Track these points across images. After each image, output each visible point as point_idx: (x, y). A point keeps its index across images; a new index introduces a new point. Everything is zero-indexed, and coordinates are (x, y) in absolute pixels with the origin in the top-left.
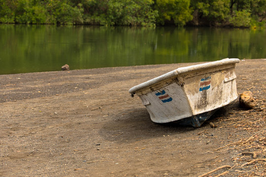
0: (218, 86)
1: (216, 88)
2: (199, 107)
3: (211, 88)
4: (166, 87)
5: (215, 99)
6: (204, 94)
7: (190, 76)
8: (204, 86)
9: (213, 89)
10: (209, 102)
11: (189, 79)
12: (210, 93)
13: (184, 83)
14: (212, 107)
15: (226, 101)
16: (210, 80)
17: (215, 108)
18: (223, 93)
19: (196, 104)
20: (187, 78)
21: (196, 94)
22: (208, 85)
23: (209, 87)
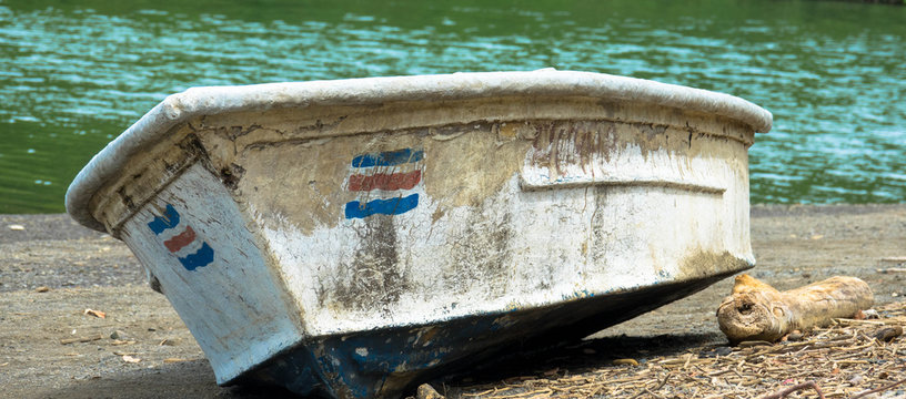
0: (477, 204)
1: (462, 212)
2: (346, 298)
3: (425, 208)
4: (172, 189)
5: (456, 267)
6: (380, 237)
7: (271, 136)
8: (375, 195)
9: (437, 216)
10: (414, 278)
11: (271, 152)
12: (421, 233)
13: (242, 170)
14: (432, 304)
15: (544, 286)
16: (417, 166)
17: (461, 312)
18: (514, 245)
19: (329, 283)
20: (260, 145)
21: (322, 231)
22: (406, 194)
23: (413, 202)
